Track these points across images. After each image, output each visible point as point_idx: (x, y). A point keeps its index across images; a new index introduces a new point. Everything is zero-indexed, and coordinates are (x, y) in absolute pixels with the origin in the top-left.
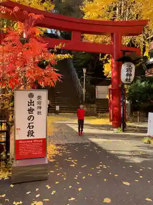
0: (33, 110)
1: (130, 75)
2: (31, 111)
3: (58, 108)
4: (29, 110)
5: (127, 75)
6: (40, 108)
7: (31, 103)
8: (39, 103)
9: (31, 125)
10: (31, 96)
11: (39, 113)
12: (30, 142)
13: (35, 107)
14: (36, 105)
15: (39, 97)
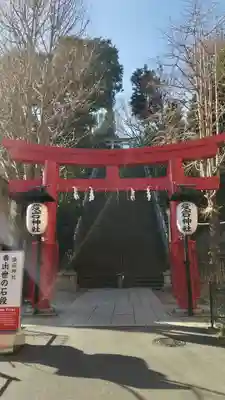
0: (7, 273)
1: (189, 221)
2: (5, 274)
4: (3, 274)
5: (184, 221)
6: (15, 271)
7: (6, 266)
8: (14, 266)
9: (4, 290)
10: (6, 258)
11: (13, 277)
13: (9, 271)
14: (11, 268)
15: (15, 259)
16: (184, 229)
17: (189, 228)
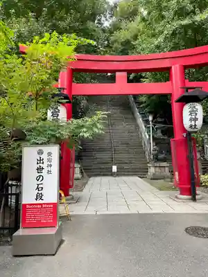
0: (43, 169)
1: (196, 119)
2: (40, 169)
3: (115, 169)
4: (38, 169)
5: (191, 120)
6: (51, 166)
7: (40, 161)
8: (49, 160)
9: (40, 186)
10: (40, 152)
11: (49, 172)
12: (39, 206)
13: (44, 166)
14: (46, 163)
15: (49, 154)
16: (191, 126)
17: (195, 125)
